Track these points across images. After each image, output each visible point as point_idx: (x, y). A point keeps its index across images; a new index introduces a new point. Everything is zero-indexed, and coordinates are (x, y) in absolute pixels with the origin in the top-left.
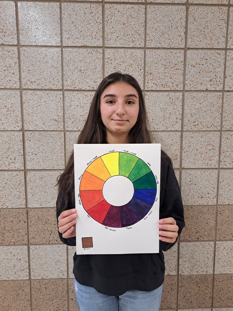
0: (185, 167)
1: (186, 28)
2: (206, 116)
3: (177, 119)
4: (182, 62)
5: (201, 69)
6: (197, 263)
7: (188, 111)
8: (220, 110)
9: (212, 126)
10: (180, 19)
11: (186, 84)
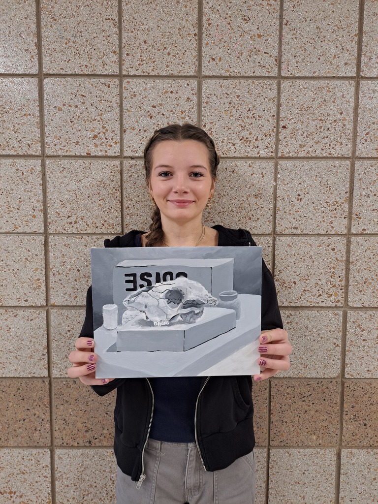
0: (56, 304)
1: (39, 35)
2: (92, 205)
3: (34, 210)
4: (34, 100)
5: (75, 115)
6: (91, 490)
7: (55, 195)
8: (118, 194)
9: (105, 225)
10: (26, 18)
11: (47, 143)
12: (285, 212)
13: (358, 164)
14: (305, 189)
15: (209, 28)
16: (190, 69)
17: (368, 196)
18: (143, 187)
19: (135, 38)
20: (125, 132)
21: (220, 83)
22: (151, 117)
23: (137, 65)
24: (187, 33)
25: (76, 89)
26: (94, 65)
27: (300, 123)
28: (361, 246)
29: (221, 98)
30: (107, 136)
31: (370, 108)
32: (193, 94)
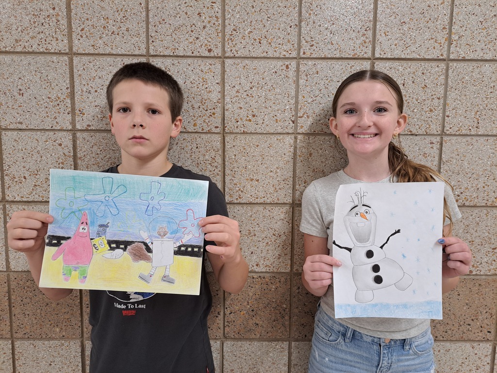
12: (8, 107)
13: (76, 60)
14: (26, 84)
17: (90, 92)
27: (13, 17)
28: (88, 141)
31: (83, 3)
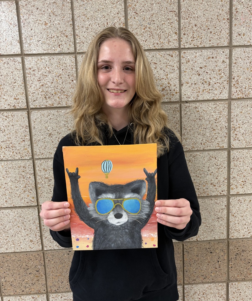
15: (237, 14)
16: (224, 41)
18: (194, 120)
19: (189, 23)
20: (182, 85)
21: (243, 50)
22: (199, 75)
23: (191, 41)
24: (222, 18)
25: (151, 59)
26: (162, 42)
29: (244, 60)
30: (171, 89)
32: (227, 58)
